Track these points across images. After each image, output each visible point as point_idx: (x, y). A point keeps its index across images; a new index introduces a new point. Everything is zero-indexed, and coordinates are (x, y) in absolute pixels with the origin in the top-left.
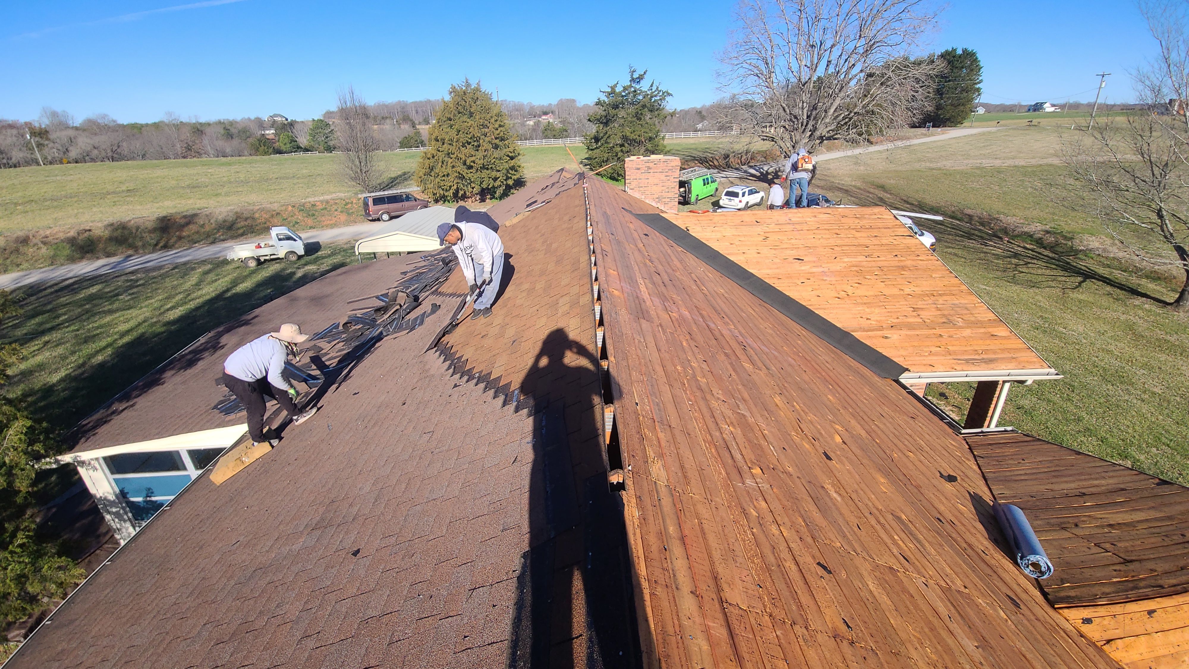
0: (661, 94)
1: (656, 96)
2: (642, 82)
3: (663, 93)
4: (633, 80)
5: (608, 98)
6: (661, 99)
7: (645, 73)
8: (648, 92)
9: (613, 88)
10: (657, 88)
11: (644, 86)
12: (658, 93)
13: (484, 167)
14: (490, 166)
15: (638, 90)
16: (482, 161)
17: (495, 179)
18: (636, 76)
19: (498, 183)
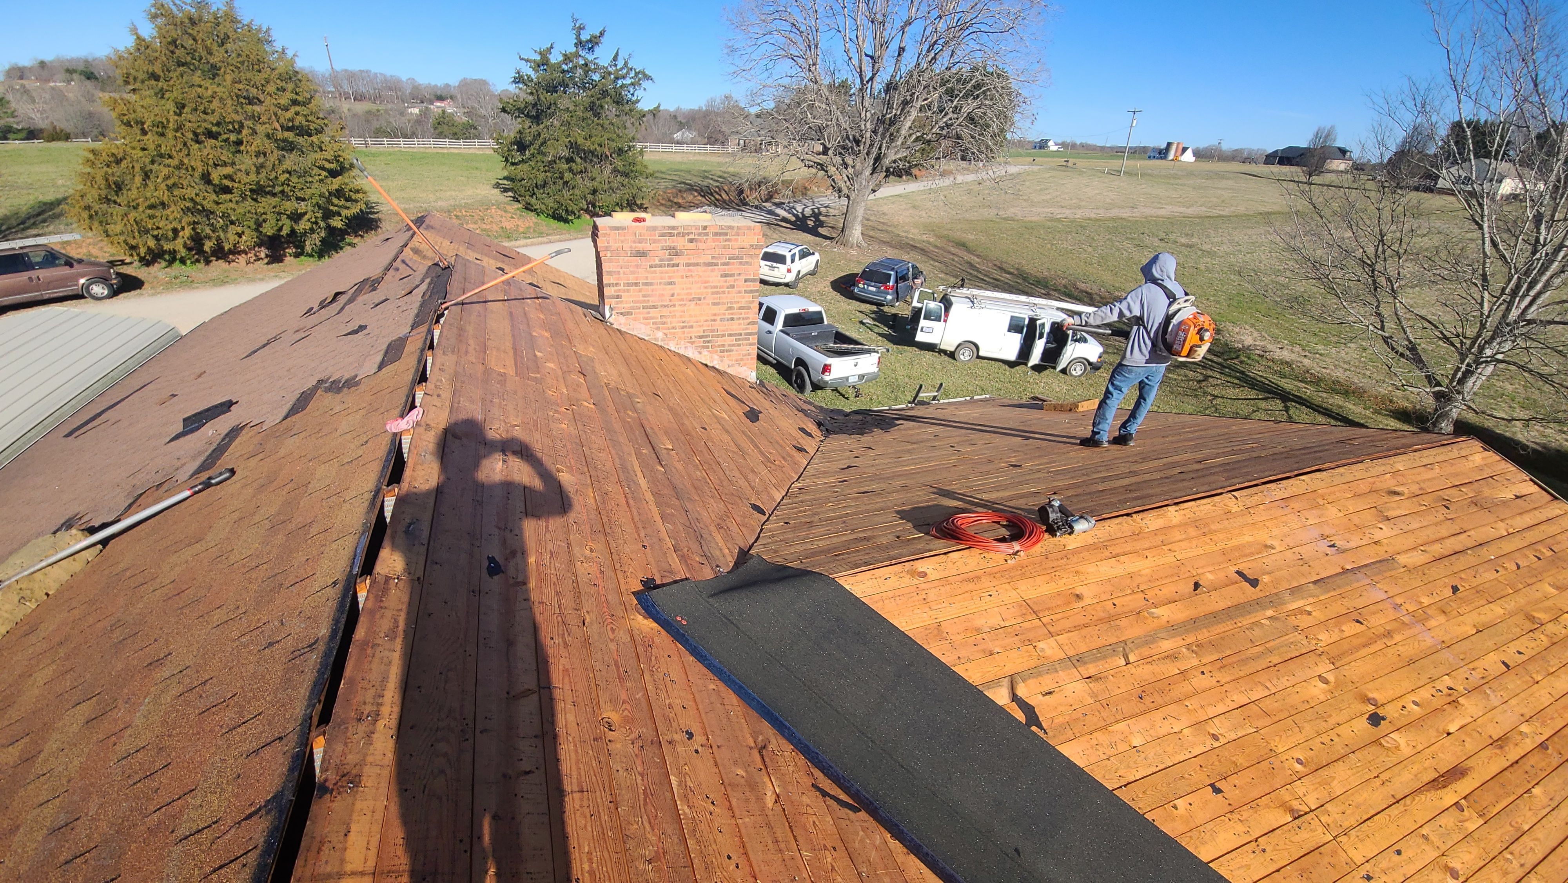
0: (632, 74)
1: (624, 77)
2: (596, 49)
3: (637, 74)
4: (579, 43)
5: (536, 71)
6: (632, 84)
7: (602, 34)
8: (610, 69)
9: (544, 56)
10: (626, 64)
11: (602, 56)
12: (628, 73)
13: (259, 191)
14: (278, 189)
15: (592, 62)
16: (253, 177)
17: (296, 217)
18: (585, 36)
19: (303, 226)
